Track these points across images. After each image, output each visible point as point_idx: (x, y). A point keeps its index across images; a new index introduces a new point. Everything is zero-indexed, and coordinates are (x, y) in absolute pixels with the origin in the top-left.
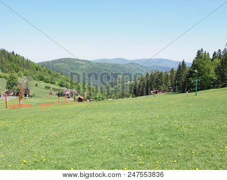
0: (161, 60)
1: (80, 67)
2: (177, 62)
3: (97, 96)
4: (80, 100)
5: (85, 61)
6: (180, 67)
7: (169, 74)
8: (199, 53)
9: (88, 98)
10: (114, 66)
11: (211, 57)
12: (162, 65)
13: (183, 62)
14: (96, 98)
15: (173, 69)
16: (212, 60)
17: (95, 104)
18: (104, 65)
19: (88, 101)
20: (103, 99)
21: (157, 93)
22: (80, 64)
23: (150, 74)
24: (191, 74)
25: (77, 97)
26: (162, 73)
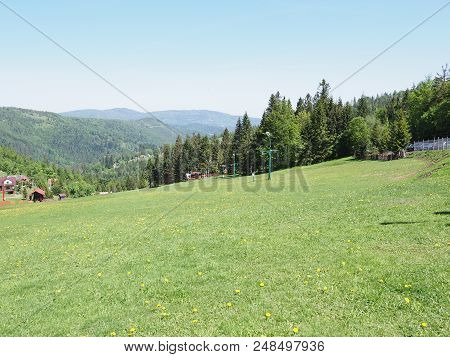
0: (203, 114)
1: (36, 126)
2: (233, 117)
3: (76, 188)
4: (37, 197)
5: (46, 114)
6: (239, 126)
7: (220, 139)
8: (273, 100)
9: (56, 192)
10: (110, 124)
11: (294, 107)
12: (206, 122)
13: (246, 117)
14: (73, 192)
15: (226, 130)
16: (296, 113)
17: (70, 203)
18: (88, 122)
19: (56, 197)
20: (88, 193)
21: (197, 178)
22: (34, 121)
23: (183, 140)
24: (260, 137)
25: (30, 192)
26: (205, 139)
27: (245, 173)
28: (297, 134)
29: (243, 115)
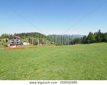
0: (78, 35)
2: (83, 36)
3: (61, 44)
4: (57, 45)
6: (84, 37)
7: (81, 39)
8: (90, 33)
9: (59, 45)
11: (94, 34)
13: (85, 35)
16: (94, 35)
21: (77, 44)
23: (75, 39)
24: (87, 39)
25: (56, 44)
26: (79, 39)
27: (85, 44)
28: (94, 38)
29: (84, 35)
